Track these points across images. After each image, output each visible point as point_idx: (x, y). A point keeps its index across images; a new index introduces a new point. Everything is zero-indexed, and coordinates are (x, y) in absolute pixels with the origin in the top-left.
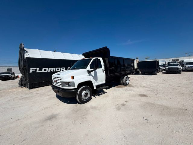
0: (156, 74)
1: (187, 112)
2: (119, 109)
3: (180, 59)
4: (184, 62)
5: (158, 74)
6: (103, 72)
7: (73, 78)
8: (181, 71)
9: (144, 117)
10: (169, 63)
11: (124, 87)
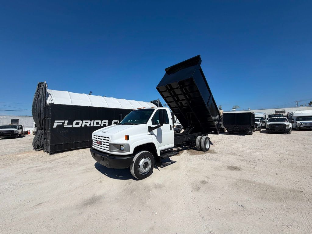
0: (251, 134)
1: (303, 195)
2: (198, 189)
3: (288, 111)
4: (294, 115)
5: (253, 133)
6: (171, 129)
7: (127, 138)
8: (289, 129)
9: (238, 203)
10: (270, 116)
11: (202, 154)
